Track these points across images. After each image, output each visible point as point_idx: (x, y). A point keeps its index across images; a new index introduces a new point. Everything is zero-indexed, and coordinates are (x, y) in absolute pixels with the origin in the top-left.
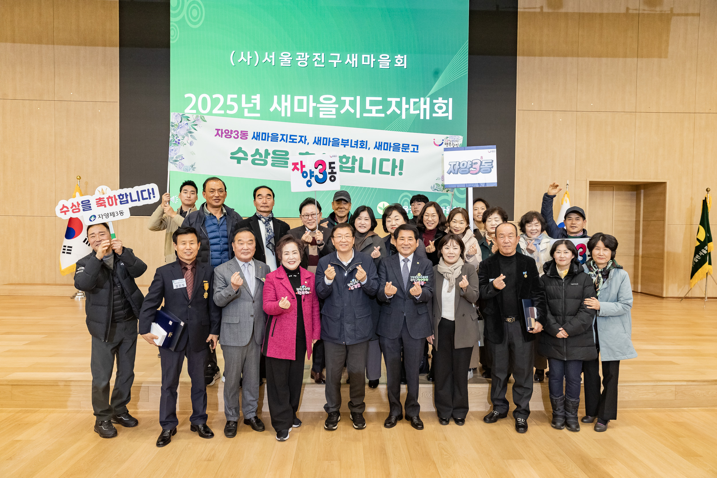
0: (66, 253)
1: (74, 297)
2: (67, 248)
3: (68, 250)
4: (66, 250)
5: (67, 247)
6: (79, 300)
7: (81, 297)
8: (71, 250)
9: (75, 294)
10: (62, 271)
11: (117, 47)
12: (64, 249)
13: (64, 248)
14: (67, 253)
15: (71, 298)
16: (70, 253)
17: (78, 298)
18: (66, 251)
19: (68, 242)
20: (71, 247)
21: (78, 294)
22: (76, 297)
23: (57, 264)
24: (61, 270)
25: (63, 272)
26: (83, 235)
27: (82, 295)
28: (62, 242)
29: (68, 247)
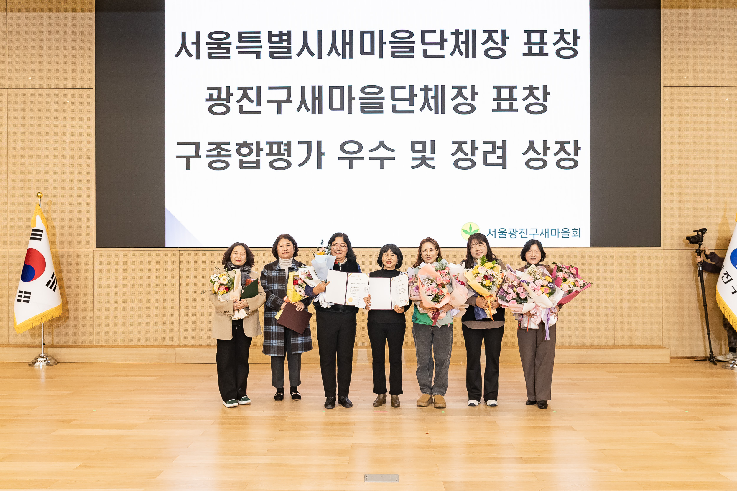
0: (22, 301)
1: (33, 363)
2: (23, 294)
3: (25, 297)
4: (23, 297)
5: (24, 292)
6: (41, 367)
7: (43, 363)
8: (29, 297)
9: (35, 359)
10: (17, 326)
11: (92, 11)
12: (20, 296)
13: (20, 294)
14: (24, 301)
15: (30, 365)
16: (28, 302)
17: (39, 366)
18: (22, 299)
19: (25, 286)
20: (30, 293)
21: (39, 359)
22: (37, 363)
23: (10, 316)
24: (15, 326)
25: (18, 328)
26: (46, 276)
27: (44, 361)
28: (16, 287)
29: (26, 293)
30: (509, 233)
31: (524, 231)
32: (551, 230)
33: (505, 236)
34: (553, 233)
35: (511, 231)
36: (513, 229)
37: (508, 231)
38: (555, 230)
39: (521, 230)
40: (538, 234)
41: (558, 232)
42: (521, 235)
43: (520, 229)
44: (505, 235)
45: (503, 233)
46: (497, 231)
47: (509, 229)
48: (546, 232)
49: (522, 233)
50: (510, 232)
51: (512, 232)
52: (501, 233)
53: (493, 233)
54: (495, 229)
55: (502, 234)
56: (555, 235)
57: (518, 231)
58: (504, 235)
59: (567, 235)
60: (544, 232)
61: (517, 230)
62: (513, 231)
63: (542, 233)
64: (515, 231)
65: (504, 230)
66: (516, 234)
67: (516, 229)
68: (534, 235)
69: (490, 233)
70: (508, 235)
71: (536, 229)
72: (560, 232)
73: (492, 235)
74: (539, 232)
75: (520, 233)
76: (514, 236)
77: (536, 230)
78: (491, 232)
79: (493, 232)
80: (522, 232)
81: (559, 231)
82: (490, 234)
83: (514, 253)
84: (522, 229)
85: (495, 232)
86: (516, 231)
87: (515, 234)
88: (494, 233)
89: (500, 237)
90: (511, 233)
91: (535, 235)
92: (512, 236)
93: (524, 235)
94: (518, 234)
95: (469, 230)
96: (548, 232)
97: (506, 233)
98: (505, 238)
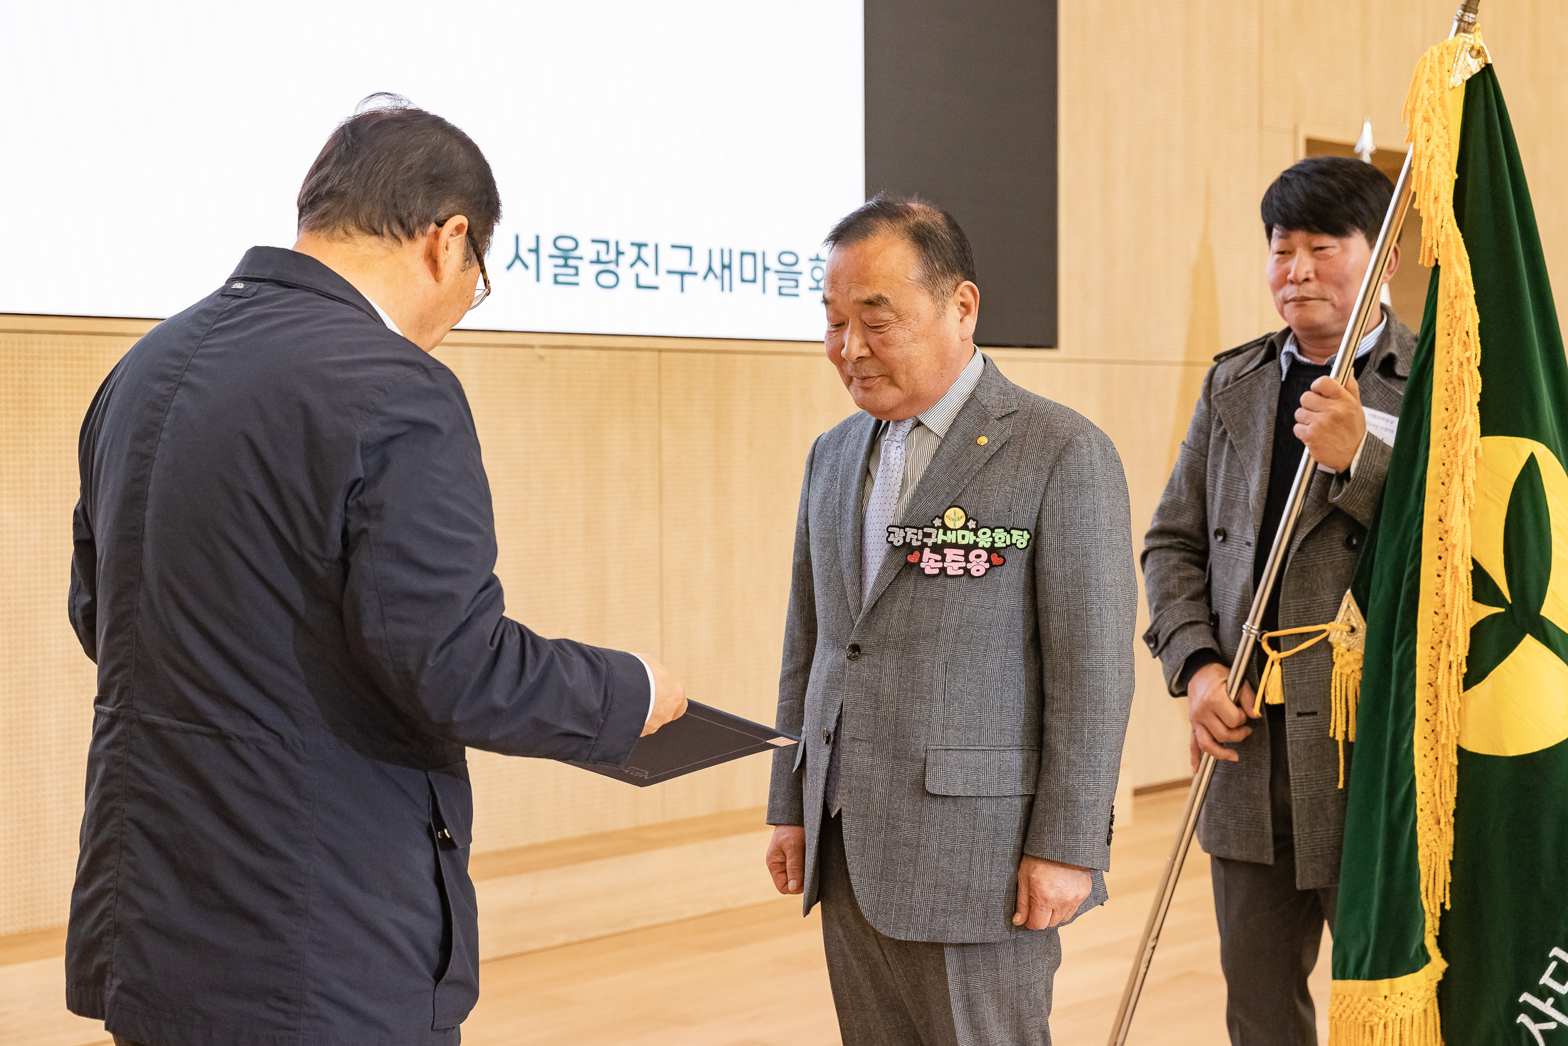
30: (592, 262)
31: (648, 254)
32: (743, 254)
33: (576, 275)
34: (749, 275)
35: (598, 252)
36: (607, 243)
37: (588, 251)
38: (754, 255)
39: (634, 249)
40: (695, 274)
41: (766, 269)
42: (635, 277)
43: (631, 242)
44: (576, 268)
45: (571, 262)
46: (547, 248)
47: (594, 241)
48: (724, 267)
49: (640, 264)
50: (595, 257)
51: (603, 257)
52: (563, 262)
53: (530, 259)
54: (539, 237)
55: (566, 265)
56: (754, 281)
57: (623, 253)
58: (572, 271)
59: (793, 283)
60: (717, 267)
61: (621, 249)
62: (607, 252)
63: (710, 269)
64: (612, 255)
65: (573, 243)
66: (616, 271)
67: (616, 242)
68: (682, 274)
69: (520, 256)
70: (588, 271)
71: (690, 248)
72: (768, 269)
73: (526, 267)
74: (700, 266)
75: (630, 266)
76: (612, 280)
77: (686, 252)
78: (524, 253)
79: (530, 251)
80: (639, 258)
81: (768, 264)
82: (518, 262)
84: (640, 246)
85: (536, 251)
86: (619, 253)
87: (612, 267)
88: (534, 256)
89: (557, 283)
90: (598, 261)
91: (687, 278)
93: (647, 278)
94: (624, 270)
96: (729, 267)
97: (581, 258)
98: (577, 284)
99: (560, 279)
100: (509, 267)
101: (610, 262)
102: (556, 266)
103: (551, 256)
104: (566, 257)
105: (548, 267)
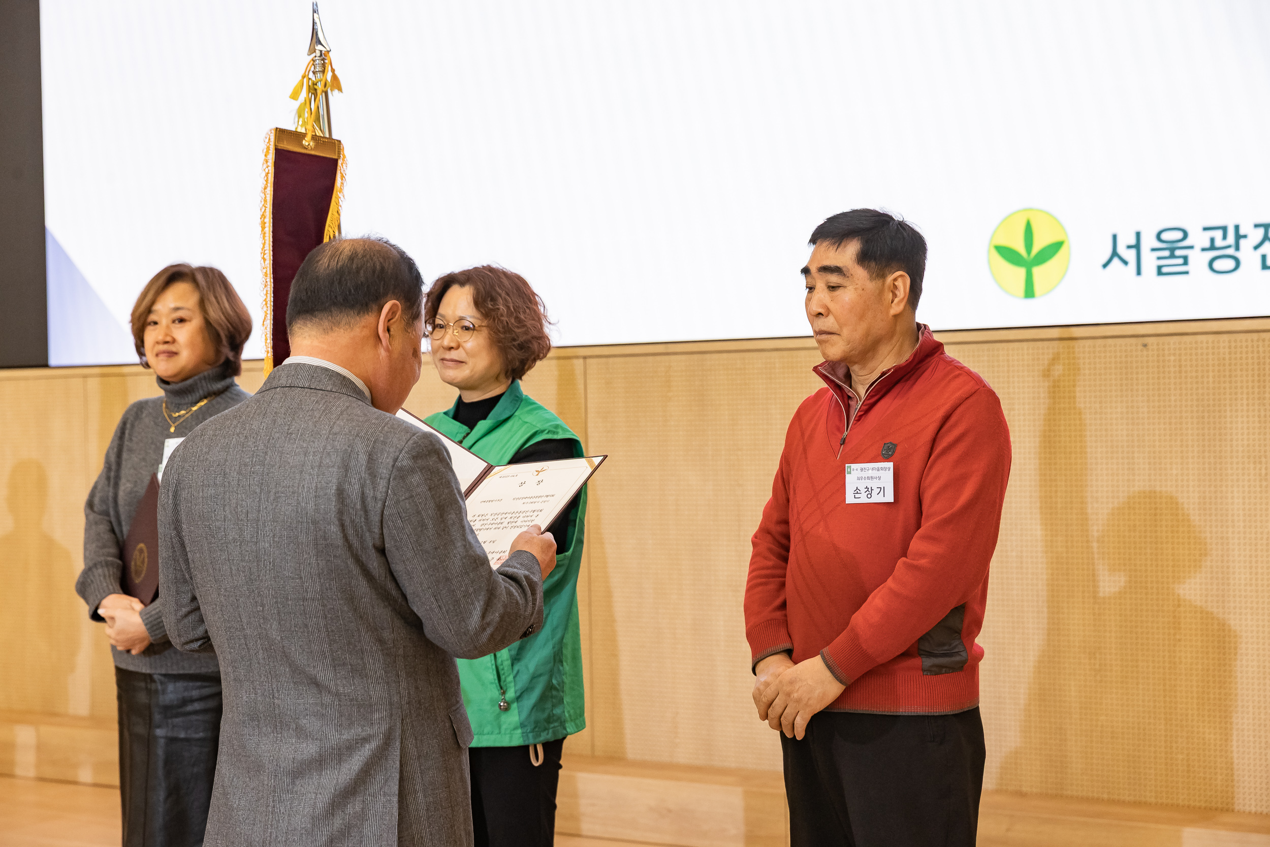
30: (1204, 250)
33: (1186, 262)
35: (1212, 240)
36: (1224, 229)
37: (1199, 239)
39: (1261, 231)
42: (1264, 257)
43: (1256, 226)
44: (1186, 260)
45: (1178, 253)
46: (1149, 241)
47: (1205, 229)
50: (1207, 244)
51: (1219, 243)
52: (1166, 253)
53: (1130, 255)
54: (1138, 235)
55: (1172, 256)
57: (1245, 236)
58: (1181, 261)
61: (1242, 232)
62: (1225, 237)
65: (1179, 235)
66: (1237, 254)
67: (1237, 228)
69: (1115, 254)
70: (1199, 260)
73: (1125, 263)
75: (1256, 248)
76: (1230, 264)
78: (1121, 250)
79: (1129, 247)
82: (1116, 261)
83: (1233, 344)
85: (1137, 247)
86: (1239, 237)
87: (1231, 251)
88: (1133, 252)
89: (1160, 272)
90: (1212, 247)
92: (1218, 265)
95: (1022, 250)
97: (1191, 247)
98: (1187, 273)
99: (1165, 270)
100: (1105, 266)
101: (1229, 247)
102: (1159, 258)
103: (1153, 250)
104: (1172, 249)
105: (1150, 261)
